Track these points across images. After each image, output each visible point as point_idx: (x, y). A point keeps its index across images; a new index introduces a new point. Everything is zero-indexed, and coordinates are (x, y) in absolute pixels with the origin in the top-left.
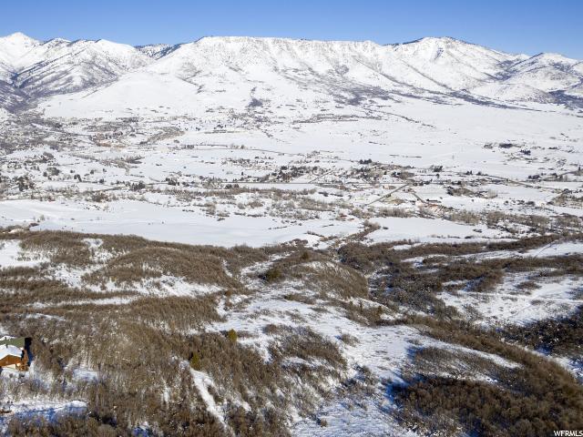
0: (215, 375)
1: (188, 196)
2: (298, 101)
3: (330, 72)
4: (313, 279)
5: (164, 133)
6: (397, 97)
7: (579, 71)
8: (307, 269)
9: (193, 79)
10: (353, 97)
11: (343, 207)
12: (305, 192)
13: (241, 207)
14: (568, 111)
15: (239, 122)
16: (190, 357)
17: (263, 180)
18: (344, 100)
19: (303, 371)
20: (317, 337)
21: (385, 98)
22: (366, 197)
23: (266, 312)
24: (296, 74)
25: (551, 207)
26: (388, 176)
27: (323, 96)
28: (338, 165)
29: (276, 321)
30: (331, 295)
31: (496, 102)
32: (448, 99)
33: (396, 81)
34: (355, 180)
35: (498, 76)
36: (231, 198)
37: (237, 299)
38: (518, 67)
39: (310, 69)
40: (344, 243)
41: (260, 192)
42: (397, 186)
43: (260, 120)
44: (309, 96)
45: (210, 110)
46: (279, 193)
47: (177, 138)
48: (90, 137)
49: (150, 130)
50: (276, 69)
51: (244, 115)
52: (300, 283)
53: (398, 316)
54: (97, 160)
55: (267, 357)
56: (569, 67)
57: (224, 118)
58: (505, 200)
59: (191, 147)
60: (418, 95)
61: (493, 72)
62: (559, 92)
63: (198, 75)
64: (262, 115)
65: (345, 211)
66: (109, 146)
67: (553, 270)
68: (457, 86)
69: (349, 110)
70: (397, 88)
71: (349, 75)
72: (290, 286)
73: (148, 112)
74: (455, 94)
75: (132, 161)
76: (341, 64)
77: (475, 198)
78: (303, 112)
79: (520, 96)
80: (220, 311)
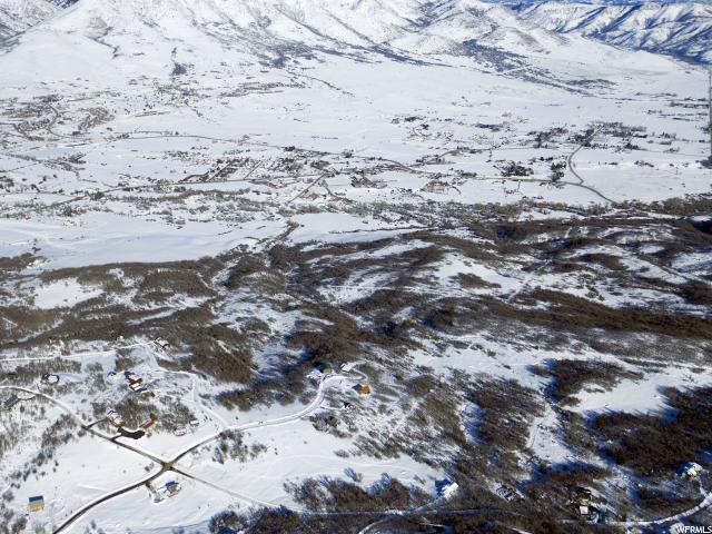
0: (224, 340)
1: (146, 204)
2: (222, 64)
3: (252, 25)
4: (255, 286)
5: (92, 117)
6: (320, 54)
7: (491, 17)
8: (252, 279)
9: (106, 38)
10: (277, 57)
11: (272, 205)
12: (241, 192)
13: (192, 212)
14: (476, 65)
15: (167, 97)
16: (214, 336)
17: (204, 179)
18: (268, 62)
19: (255, 336)
20: (259, 320)
21: (309, 58)
22: (289, 193)
23: (235, 311)
24: (216, 29)
25: (423, 193)
26: (307, 167)
27: (248, 57)
28: (267, 154)
29: (241, 315)
30: (265, 295)
31: (415, 57)
32: (370, 55)
33: (320, 35)
34: (280, 174)
35: (420, 22)
36: (182, 202)
37: (219, 304)
38: (438, 11)
39: (231, 21)
40: (273, 244)
41: (205, 193)
42: (315, 178)
43: (186, 94)
44: (233, 57)
45: (133, 82)
46: (220, 194)
47: (109, 124)
48: (14, 125)
49: (76, 111)
50: (195, 24)
51: (170, 87)
52: (248, 290)
53: (298, 303)
54: (40, 162)
55: (240, 332)
56: (483, 13)
57: (150, 92)
58: (392, 188)
59: (125, 136)
60: (340, 51)
61: (413, 18)
62: (473, 41)
63: (111, 33)
64: (188, 87)
65: (274, 210)
66: (42, 139)
67: (378, 267)
68: (378, 39)
69: (275, 75)
70: (320, 43)
71: (271, 28)
72: (244, 291)
73: (65, 86)
74: (376, 49)
75: (75, 160)
76: (263, 15)
77: (371, 189)
78: (229, 80)
79: (436, 48)
80: (214, 312)
